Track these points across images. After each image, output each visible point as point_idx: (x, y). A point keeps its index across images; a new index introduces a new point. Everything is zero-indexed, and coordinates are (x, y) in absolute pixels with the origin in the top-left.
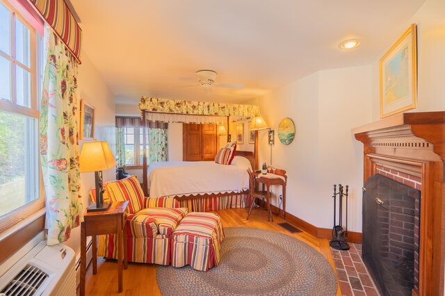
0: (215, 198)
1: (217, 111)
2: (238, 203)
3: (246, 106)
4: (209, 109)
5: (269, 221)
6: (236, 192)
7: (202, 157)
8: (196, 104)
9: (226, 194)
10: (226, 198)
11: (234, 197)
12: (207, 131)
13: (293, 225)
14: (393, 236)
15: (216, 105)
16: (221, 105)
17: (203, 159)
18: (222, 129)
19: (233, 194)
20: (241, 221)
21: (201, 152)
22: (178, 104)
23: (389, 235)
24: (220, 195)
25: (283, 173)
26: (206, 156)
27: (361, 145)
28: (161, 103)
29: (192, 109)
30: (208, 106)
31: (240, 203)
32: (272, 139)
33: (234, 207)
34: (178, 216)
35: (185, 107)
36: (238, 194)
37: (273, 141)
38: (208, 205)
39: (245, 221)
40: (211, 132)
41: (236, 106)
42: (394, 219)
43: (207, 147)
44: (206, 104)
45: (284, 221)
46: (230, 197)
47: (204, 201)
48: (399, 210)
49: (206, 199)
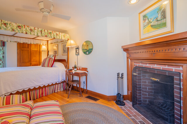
0: (45, 88)
1: (47, 34)
2: (59, 89)
3: (63, 34)
4: (41, 33)
5: (80, 97)
6: (58, 83)
7: (31, 64)
8: (32, 28)
9: (53, 85)
10: (52, 86)
11: (57, 86)
12: (33, 49)
13: (93, 96)
14: (143, 94)
15: (46, 31)
16: (50, 31)
17: (31, 65)
18: (44, 48)
19: (56, 84)
20: (64, 100)
21: (30, 61)
22: (19, 26)
23: (141, 94)
24: (49, 86)
25: (85, 69)
26: (33, 63)
27: (125, 54)
28: (5, 24)
29: (29, 31)
30: (41, 31)
31: (60, 89)
32: (78, 52)
33: (56, 91)
34: (27, 110)
35: (25, 29)
36: (59, 83)
37: (78, 53)
38: (41, 93)
39: (68, 100)
40: (36, 49)
41: (58, 33)
42: (144, 87)
43: (34, 58)
44: (40, 29)
45: (87, 95)
46: (54, 86)
47: (38, 91)
48: (145, 82)
49: (40, 89)
